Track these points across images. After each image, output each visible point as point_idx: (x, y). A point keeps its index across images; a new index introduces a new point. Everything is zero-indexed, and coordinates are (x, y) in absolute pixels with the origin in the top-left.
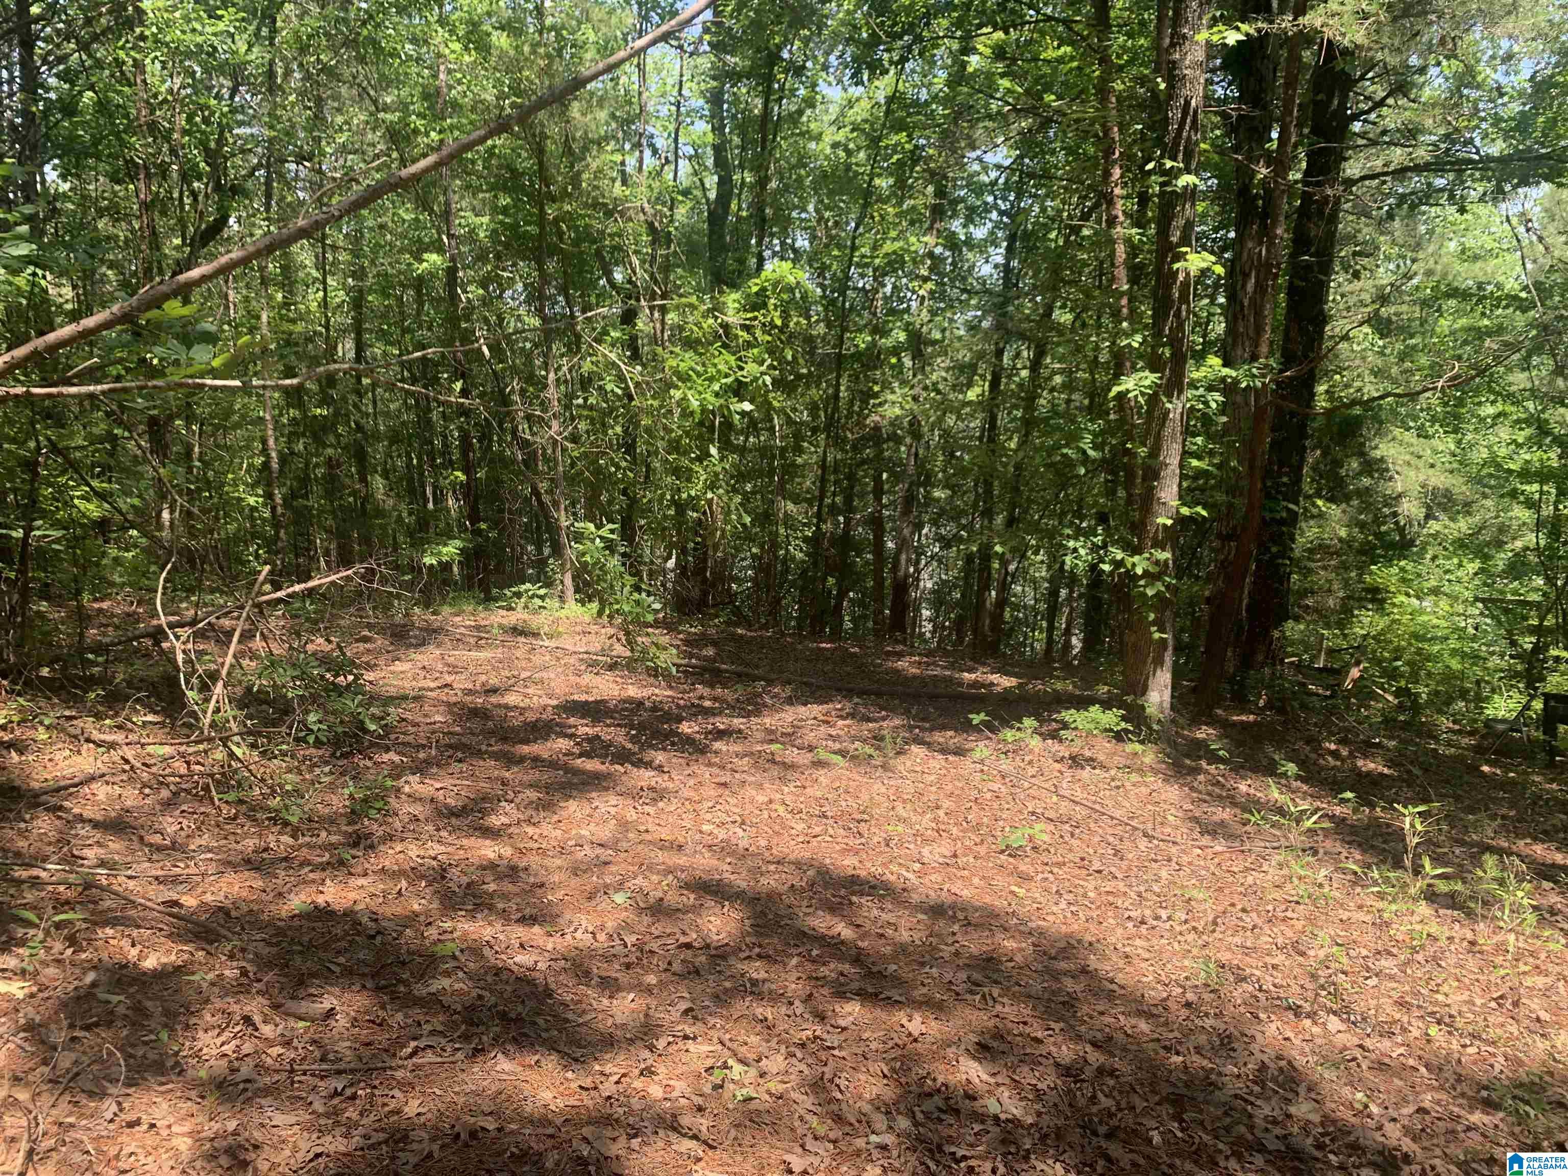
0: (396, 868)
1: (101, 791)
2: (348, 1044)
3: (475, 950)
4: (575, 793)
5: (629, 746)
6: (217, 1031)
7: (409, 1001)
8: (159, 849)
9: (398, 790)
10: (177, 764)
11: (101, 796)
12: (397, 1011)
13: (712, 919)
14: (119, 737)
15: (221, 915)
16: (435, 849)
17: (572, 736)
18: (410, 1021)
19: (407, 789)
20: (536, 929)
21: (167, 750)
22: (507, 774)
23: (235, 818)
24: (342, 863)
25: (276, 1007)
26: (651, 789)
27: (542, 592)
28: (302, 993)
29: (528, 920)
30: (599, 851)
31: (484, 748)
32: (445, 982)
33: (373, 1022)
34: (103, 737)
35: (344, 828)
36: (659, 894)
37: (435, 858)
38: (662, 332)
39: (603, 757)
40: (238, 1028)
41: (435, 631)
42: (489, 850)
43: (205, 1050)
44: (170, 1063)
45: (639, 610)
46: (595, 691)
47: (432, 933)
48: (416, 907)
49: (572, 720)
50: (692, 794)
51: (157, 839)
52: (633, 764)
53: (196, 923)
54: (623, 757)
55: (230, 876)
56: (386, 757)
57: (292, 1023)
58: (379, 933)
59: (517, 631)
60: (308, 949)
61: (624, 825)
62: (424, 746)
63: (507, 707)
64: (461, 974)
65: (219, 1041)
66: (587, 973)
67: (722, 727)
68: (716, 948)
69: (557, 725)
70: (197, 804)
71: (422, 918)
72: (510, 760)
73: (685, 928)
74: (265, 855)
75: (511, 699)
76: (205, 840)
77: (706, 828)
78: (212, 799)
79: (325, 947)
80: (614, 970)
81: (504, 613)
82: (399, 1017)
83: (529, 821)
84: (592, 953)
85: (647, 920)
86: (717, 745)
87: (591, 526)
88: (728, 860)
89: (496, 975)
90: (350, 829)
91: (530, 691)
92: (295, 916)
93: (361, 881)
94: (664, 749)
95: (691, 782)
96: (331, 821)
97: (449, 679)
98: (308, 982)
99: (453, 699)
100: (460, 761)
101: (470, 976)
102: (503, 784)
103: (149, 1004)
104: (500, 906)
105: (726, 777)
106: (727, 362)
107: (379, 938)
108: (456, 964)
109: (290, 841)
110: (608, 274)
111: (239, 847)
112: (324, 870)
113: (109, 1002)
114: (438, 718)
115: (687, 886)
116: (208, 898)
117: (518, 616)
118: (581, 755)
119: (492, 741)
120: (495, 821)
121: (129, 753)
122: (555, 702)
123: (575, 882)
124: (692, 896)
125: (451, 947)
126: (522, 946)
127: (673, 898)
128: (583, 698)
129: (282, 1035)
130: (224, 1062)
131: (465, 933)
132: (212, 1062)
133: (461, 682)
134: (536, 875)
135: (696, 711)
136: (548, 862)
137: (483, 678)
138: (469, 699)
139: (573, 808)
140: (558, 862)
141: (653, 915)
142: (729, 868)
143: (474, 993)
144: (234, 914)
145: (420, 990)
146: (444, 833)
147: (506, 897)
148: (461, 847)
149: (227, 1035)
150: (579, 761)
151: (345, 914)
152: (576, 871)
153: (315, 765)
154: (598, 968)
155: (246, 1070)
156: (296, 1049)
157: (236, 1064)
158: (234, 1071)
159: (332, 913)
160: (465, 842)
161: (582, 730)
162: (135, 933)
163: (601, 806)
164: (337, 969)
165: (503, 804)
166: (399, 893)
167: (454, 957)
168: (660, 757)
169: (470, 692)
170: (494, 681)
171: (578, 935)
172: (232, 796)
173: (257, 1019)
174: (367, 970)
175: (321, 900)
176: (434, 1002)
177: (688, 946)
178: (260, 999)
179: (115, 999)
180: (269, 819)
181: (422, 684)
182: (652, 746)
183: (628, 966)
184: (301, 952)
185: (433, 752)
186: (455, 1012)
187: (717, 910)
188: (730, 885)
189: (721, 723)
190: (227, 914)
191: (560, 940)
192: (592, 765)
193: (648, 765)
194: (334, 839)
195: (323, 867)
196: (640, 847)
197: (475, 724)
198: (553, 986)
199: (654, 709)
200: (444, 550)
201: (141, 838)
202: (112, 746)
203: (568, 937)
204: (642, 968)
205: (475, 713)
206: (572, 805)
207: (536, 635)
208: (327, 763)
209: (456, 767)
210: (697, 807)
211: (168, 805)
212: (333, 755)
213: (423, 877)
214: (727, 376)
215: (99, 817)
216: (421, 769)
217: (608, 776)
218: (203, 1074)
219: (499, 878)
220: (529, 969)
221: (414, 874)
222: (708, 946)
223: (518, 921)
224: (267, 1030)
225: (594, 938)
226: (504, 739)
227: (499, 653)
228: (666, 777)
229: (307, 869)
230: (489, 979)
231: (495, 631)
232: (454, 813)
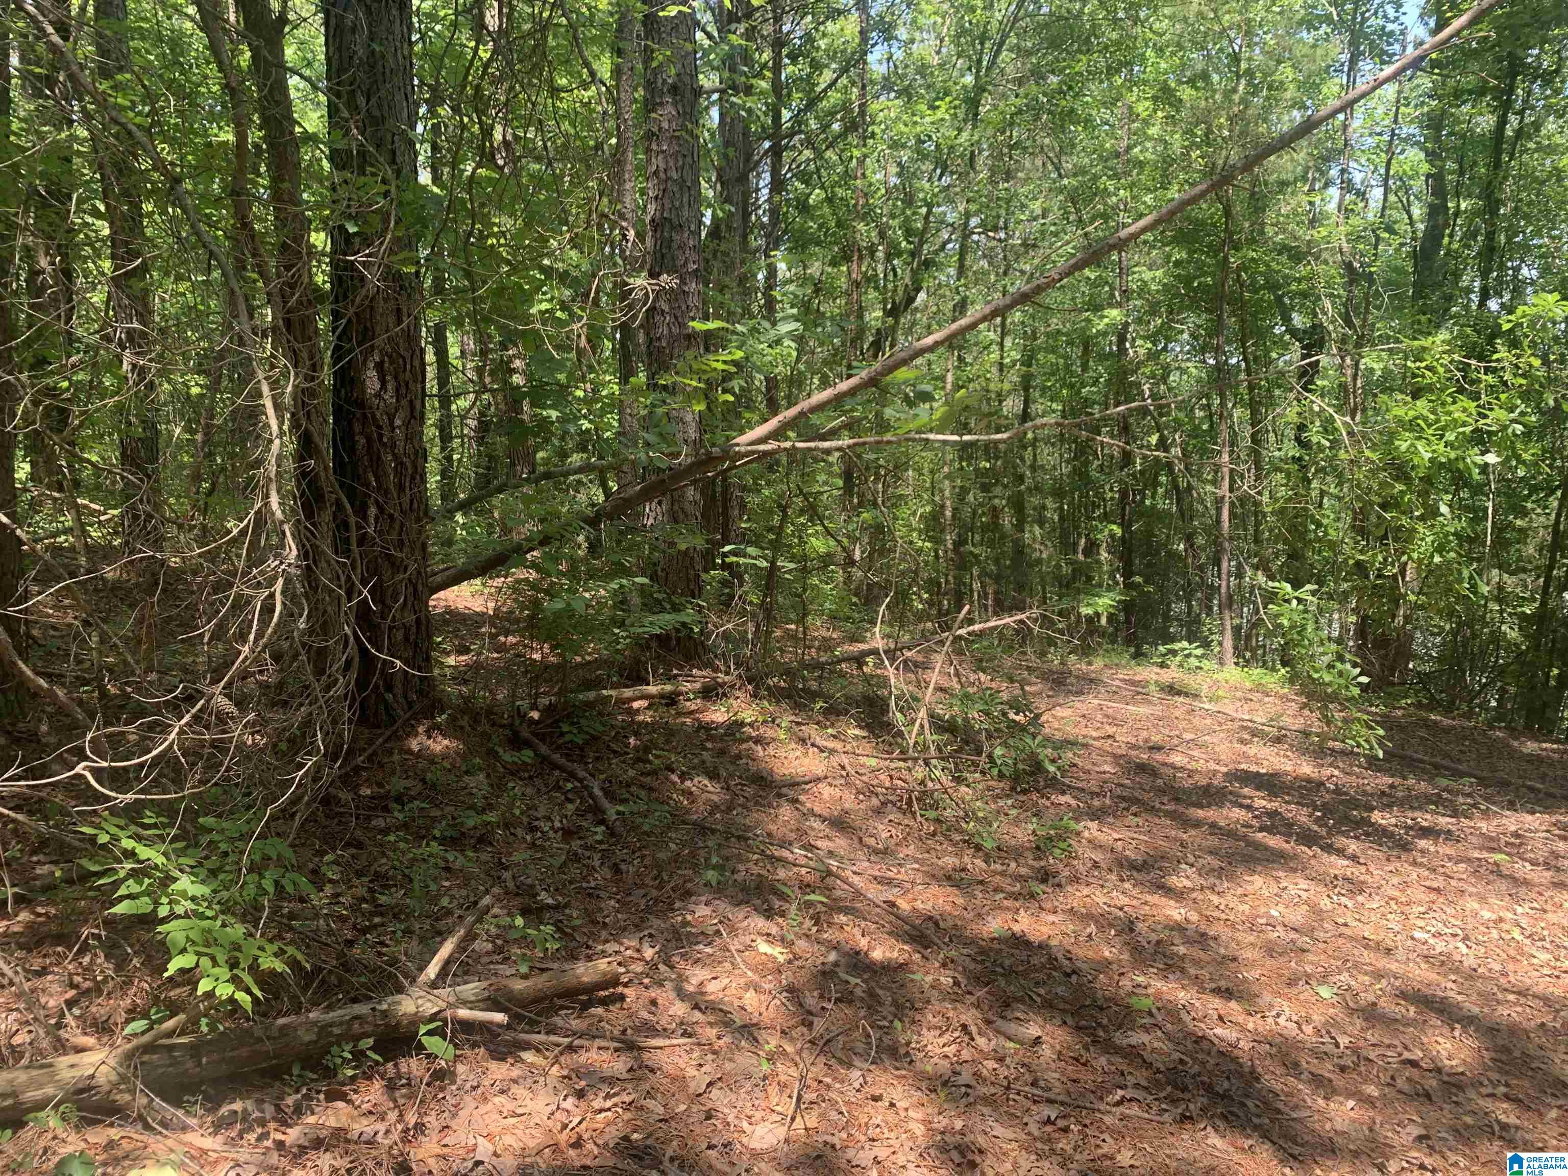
0: (1084, 911)
1: (826, 791)
2: (1057, 1075)
3: (1173, 1012)
4: (1259, 868)
5: (1315, 828)
6: (938, 1032)
7: (1109, 1048)
8: (876, 852)
9: (1078, 834)
10: (882, 777)
11: (826, 796)
12: (1100, 1055)
13: (1440, 1039)
14: (838, 745)
15: (931, 925)
16: (1123, 900)
17: (1249, 808)
18: (1113, 1068)
19: (1086, 834)
20: (1233, 1004)
21: (873, 762)
22: (1185, 836)
23: (934, 834)
24: (1032, 896)
25: (988, 1022)
26: (1345, 879)
27: (1199, 652)
28: (1009, 1014)
29: (1227, 994)
30: (1293, 935)
31: (1158, 806)
32: (1145, 1038)
33: (1077, 1060)
34: (825, 743)
35: (1031, 862)
36: (1371, 998)
37: (1121, 909)
38: (1355, 378)
39: (1288, 835)
40: (956, 1034)
41: (1091, 681)
42: (1175, 912)
43: (930, 1047)
44: (902, 1051)
45: (1342, 681)
46: (1265, 762)
47: (1125, 983)
48: (1107, 954)
49: (1246, 791)
50: (1396, 893)
51: (871, 841)
52: (1322, 849)
53: (913, 927)
54: (1308, 838)
55: (935, 889)
56: (1062, 799)
57: (1002, 1040)
58: (1074, 972)
59: (1172, 690)
60: (1009, 973)
61: (1317, 912)
62: (1098, 795)
63: (1173, 766)
64: (1159, 1033)
65: (942, 1041)
66: (1296, 1065)
67: (1425, 824)
68: (1449, 1075)
69: (1231, 793)
70: (900, 816)
71: (1115, 967)
72: (1187, 823)
73: (1408, 1042)
74: (963, 875)
75: (1177, 759)
76: (911, 850)
77: (1418, 934)
78: (914, 814)
79: (1025, 975)
80: (1326, 1069)
81: (1158, 670)
82: (1103, 1060)
83: (1212, 888)
84: (1296, 1045)
85: (1359, 1023)
86: (1422, 843)
87: (1288, 587)
88: (1453, 977)
89: (1196, 1042)
90: (1037, 864)
91: (1195, 753)
92: (993, 939)
93: (1051, 918)
94: (1356, 838)
95: (1395, 880)
96: (1017, 853)
97: (1110, 730)
98: (1014, 1005)
99: (1119, 751)
100: (1135, 815)
101: (1168, 1036)
102: (1182, 845)
103: (880, 992)
104: (1192, 971)
105: (1439, 883)
106: (1465, 410)
107: (1074, 978)
108: (1152, 1021)
109: (984, 865)
110: (1287, 320)
111: (940, 863)
112: (1016, 899)
113: (848, 982)
114: (1107, 768)
115: (1403, 995)
116: (919, 905)
117: (1172, 674)
118: (1261, 830)
119: (1165, 800)
120: (1178, 882)
121: (845, 760)
122: (1224, 769)
123: (1269, 962)
124: (1412, 1009)
125: (1146, 1003)
126: (1221, 1018)
127: (1387, 1006)
128: (1254, 768)
129: (995, 1050)
130: (946, 1063)
131: (1159, 993)
132: (936, 1060)
133: (1123, 736)
134: (1226, 948)
135: (1387, 800)
136: (1239, 936)
137: (1145, 734)
138: (1134, 753)
139: (1257, 882)
140: (1251, 939)
141: (1366, 1019)
142: (1453, 986)
143: (1176, 1056)
144: (942, 924)
145: (1119, 1039)
146: (1127, 885)
147: (1196, 963)
148: (1146, 903)
149: (947, 1037)
150: (1260, 835)
151: (1040, 946)
152: (1270, 950)
153: (998, 796)
154: (1307, 1062)
155: (966, 1077)
156: (1008, 1067)
157: (958, 1068)
158: (956, 1073)
159: (1028, 944)
160: (1149, 898)
161: (1260, 803)
162: (863, 924)
163: (1291, 887)
164: (1038, 1000)
165: (1183, 866)
166: (1090, 936)
167: (1150, 1014)
168: (1353, 846)
169: (1133, 747)
170: (1156, 738)
171: (1282, 1021)
172: (932, 814)
173: (974, 1029)
174: (1067, 1007)
175: (1016, 928)
176: (1133, 1054)
177: (1414, 1064)
178: (974, 1011)
179: (854, 981)
180: (965, 841)
181: (1085, 731)
182: (1343, 833)
183: (1343, 1069)
184: (1003, 975)
185: (1108, 802)
186: (1158, 1071)
187: (1446, 1030)
188: (1458, 1006)
189: (1425, 819)
190: (936, 924)
191: (1260, 1022)
192: (1274, 842)
193: (1341, 852)
194: (1024, 871)
195: (1016, 897)
196: (1341, 941)
197: (1144, 779)
198: (1259, 1070)
199: (1338, 791)
200: (1101, 601)
201: (860, 839)
202: (832, 751)
203: (1270, 1020)
204: (1360, 1074)
205: (1142, 768)
206: (1258, 880)
207: (1196, 696)
208: (1008, 796)
209: (1132, 820)
210: (1407, 909)
211: (878, 812)
212: (1013, 789)
213: (1111, 926)
214: (1464, 424)
215: (825, 813)
216: (1097, 815)
217: (1295, 857)
218: (929, 1068)
219: (1188, 942)
220: (1230, 1045)
221: (1103, 921)
222: (1439, 1070)
223: (1212, 991)
224: (981, 1041)
225: (1300, 1028)
226: (1177, 800)
227: (1158, 710)
228: (1363, 869)
229: (1002, 895)
230: (1190, 1046)
231: (1152, 688)
232: (1134, 866)
